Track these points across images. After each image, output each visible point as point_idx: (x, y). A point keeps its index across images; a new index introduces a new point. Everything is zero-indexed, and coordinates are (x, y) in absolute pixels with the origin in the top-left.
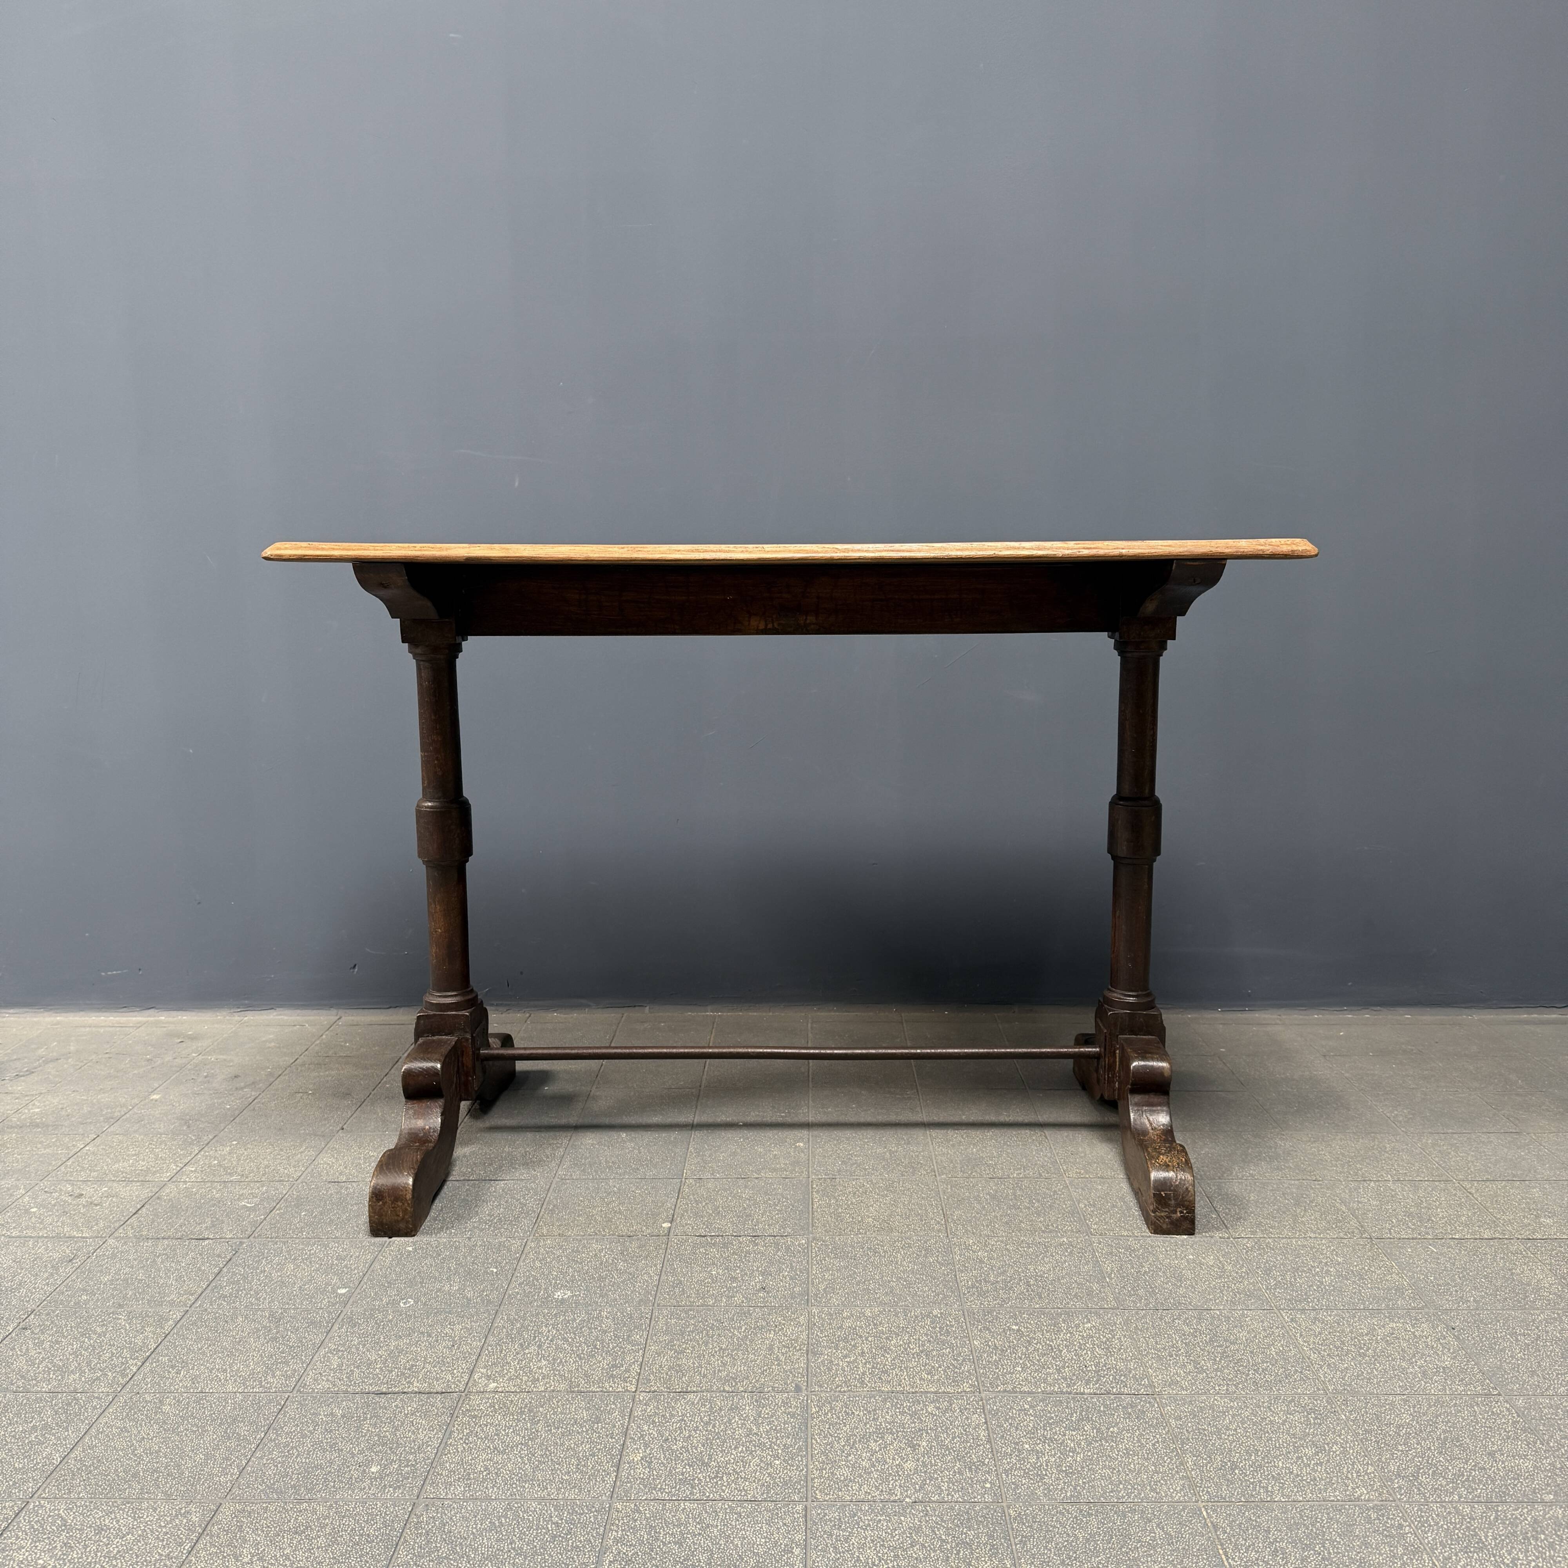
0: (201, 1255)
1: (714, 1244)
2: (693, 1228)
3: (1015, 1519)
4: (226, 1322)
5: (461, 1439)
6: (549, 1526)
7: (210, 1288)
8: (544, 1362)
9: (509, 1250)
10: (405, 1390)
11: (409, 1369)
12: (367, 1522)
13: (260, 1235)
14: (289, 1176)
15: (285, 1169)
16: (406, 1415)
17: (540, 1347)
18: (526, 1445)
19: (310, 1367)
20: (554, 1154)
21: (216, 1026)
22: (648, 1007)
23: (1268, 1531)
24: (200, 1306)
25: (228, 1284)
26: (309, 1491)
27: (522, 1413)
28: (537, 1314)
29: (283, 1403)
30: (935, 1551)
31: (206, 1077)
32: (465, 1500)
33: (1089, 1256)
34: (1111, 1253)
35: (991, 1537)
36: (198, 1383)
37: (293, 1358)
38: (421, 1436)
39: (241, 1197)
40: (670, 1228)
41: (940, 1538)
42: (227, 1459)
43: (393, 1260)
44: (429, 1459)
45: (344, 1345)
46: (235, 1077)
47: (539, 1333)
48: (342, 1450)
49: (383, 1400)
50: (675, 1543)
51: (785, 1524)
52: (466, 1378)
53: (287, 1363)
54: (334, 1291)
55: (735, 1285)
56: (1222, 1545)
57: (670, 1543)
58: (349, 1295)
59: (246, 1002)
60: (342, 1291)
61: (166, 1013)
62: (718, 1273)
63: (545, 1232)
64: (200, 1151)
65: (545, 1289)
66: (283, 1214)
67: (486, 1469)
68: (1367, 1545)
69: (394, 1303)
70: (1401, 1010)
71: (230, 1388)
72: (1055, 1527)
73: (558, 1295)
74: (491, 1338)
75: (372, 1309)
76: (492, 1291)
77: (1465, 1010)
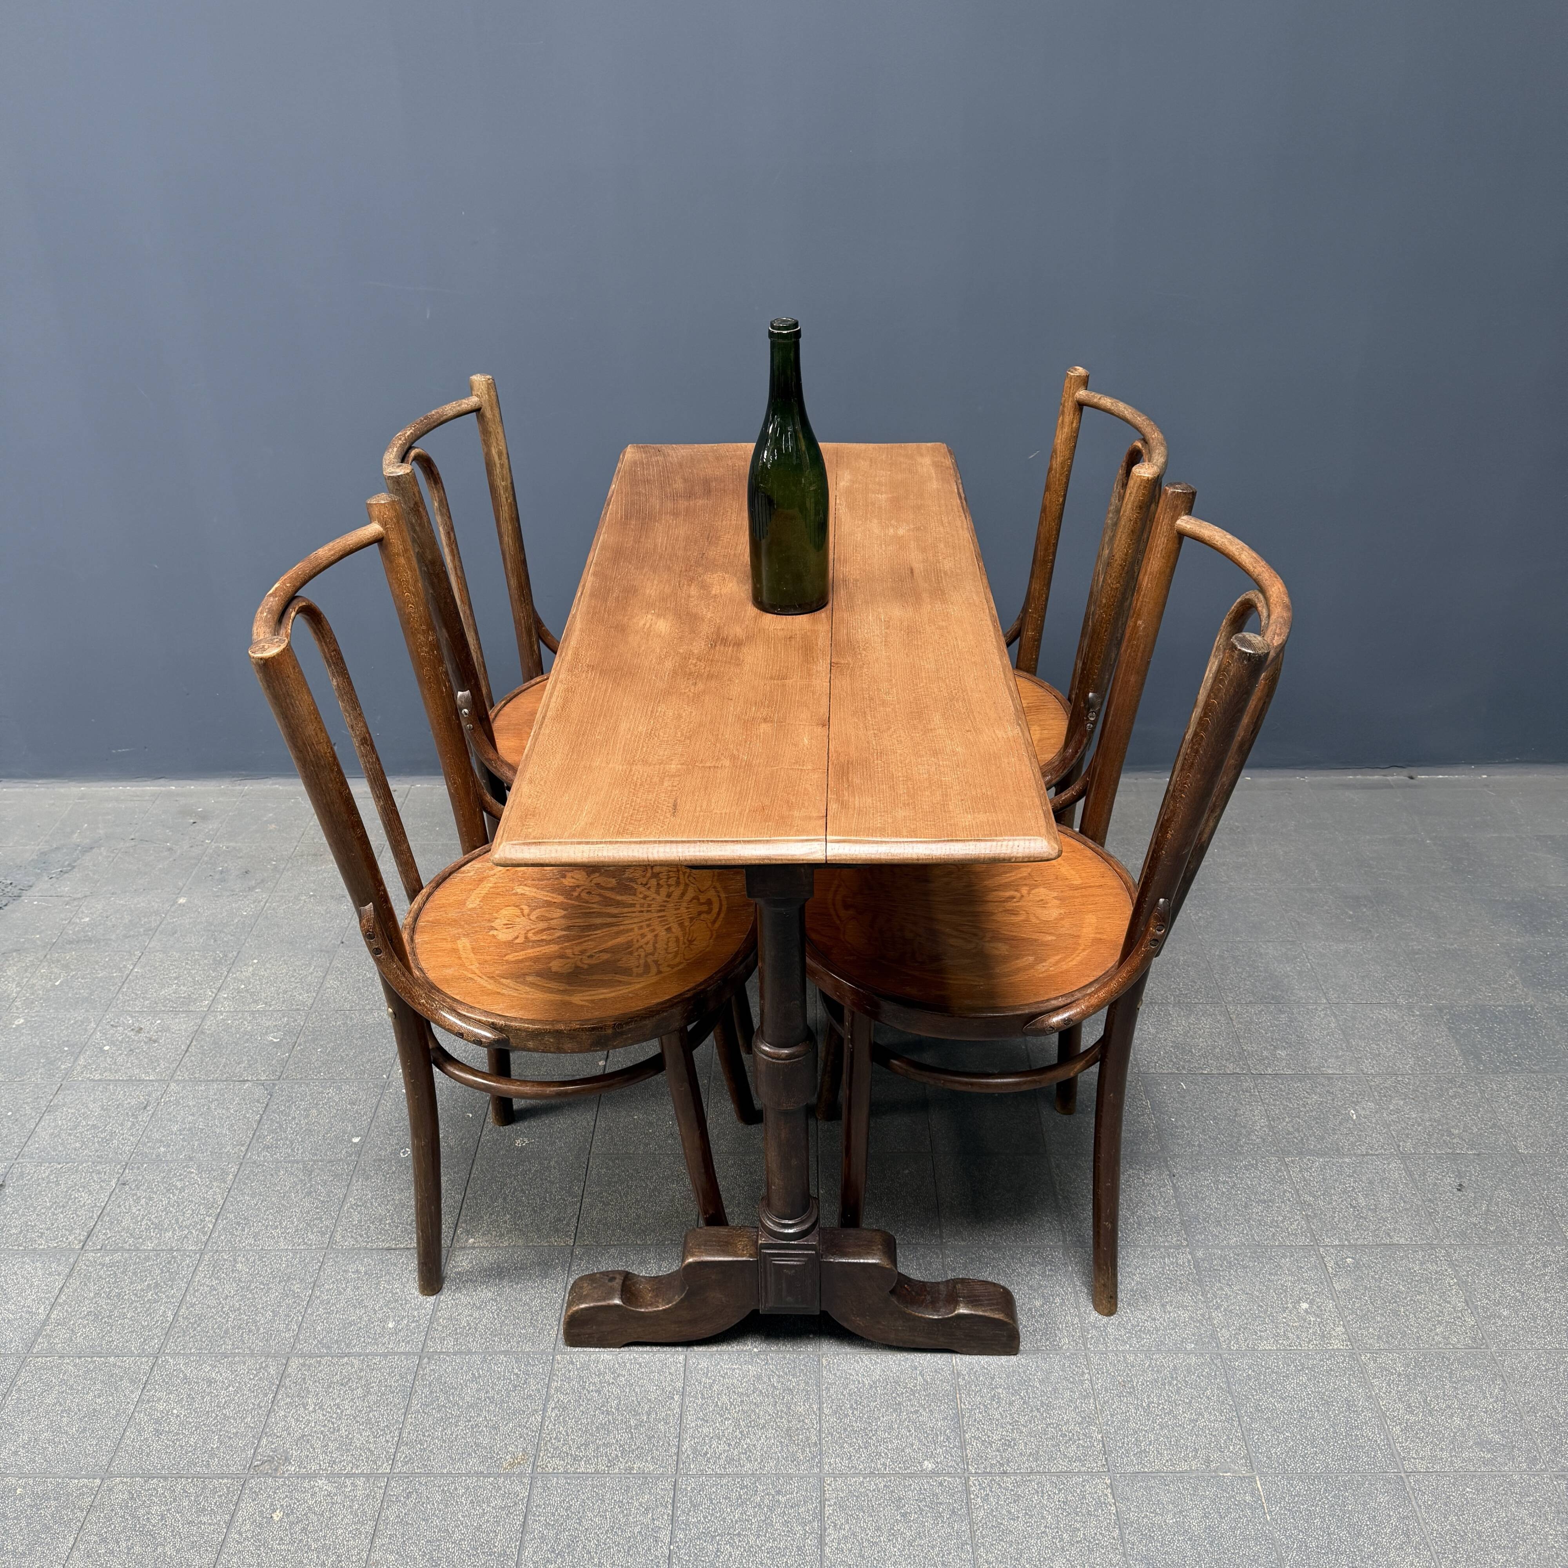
0: (244, 1099)
4: (272, 1175)
7: (256, 1137)
8: (508, 1216)
12: (389, 1375)
13: (287, 1077)
14: (304, 1004)
15: (300, 995)
17: (505, 1199)
19: (339, 1222)
23: (993, 1378)
24: (250, 1158)
25: (269, 1133)
26: (347, 1347)
27: (493, 1269)
28: (503, 1164)
29: (321, 1259)
30: (768, 1397)
31: (221, 872)
32: (455, 1354)
35: (807, 1383)
36: (258, 1240)
37: (325, 1213)
39: (268, 1030)
40: (605, 1066)
41: (773, 1385)
42: (287, 1316)
43: (392, 1104)
45: (361, 1199)
46: (246, 872)
47: (504, 1185)
48: (367, 1307)
50: (596, 1391)
51: (670, 1373)
52: (452, 1234)
53: (321, 1218)
54: (350, 1141)
55: (650, 1131)
56: (960, 1390)
58: (363, 1142)
60: (356, 1140)
61: (175, 782)
62: (639, 1118)
64: (229, 972)
66: (303, 1050)
67: (469, 1324)
68: (1055, 1390)
69: (396, 1153)
71: (282, 1245)
72: (851, 1375)
73: (518, 1142)
74: (469, 1191)
75: (380, 1160)
76: (469, 1138)
77: (1299, 772)
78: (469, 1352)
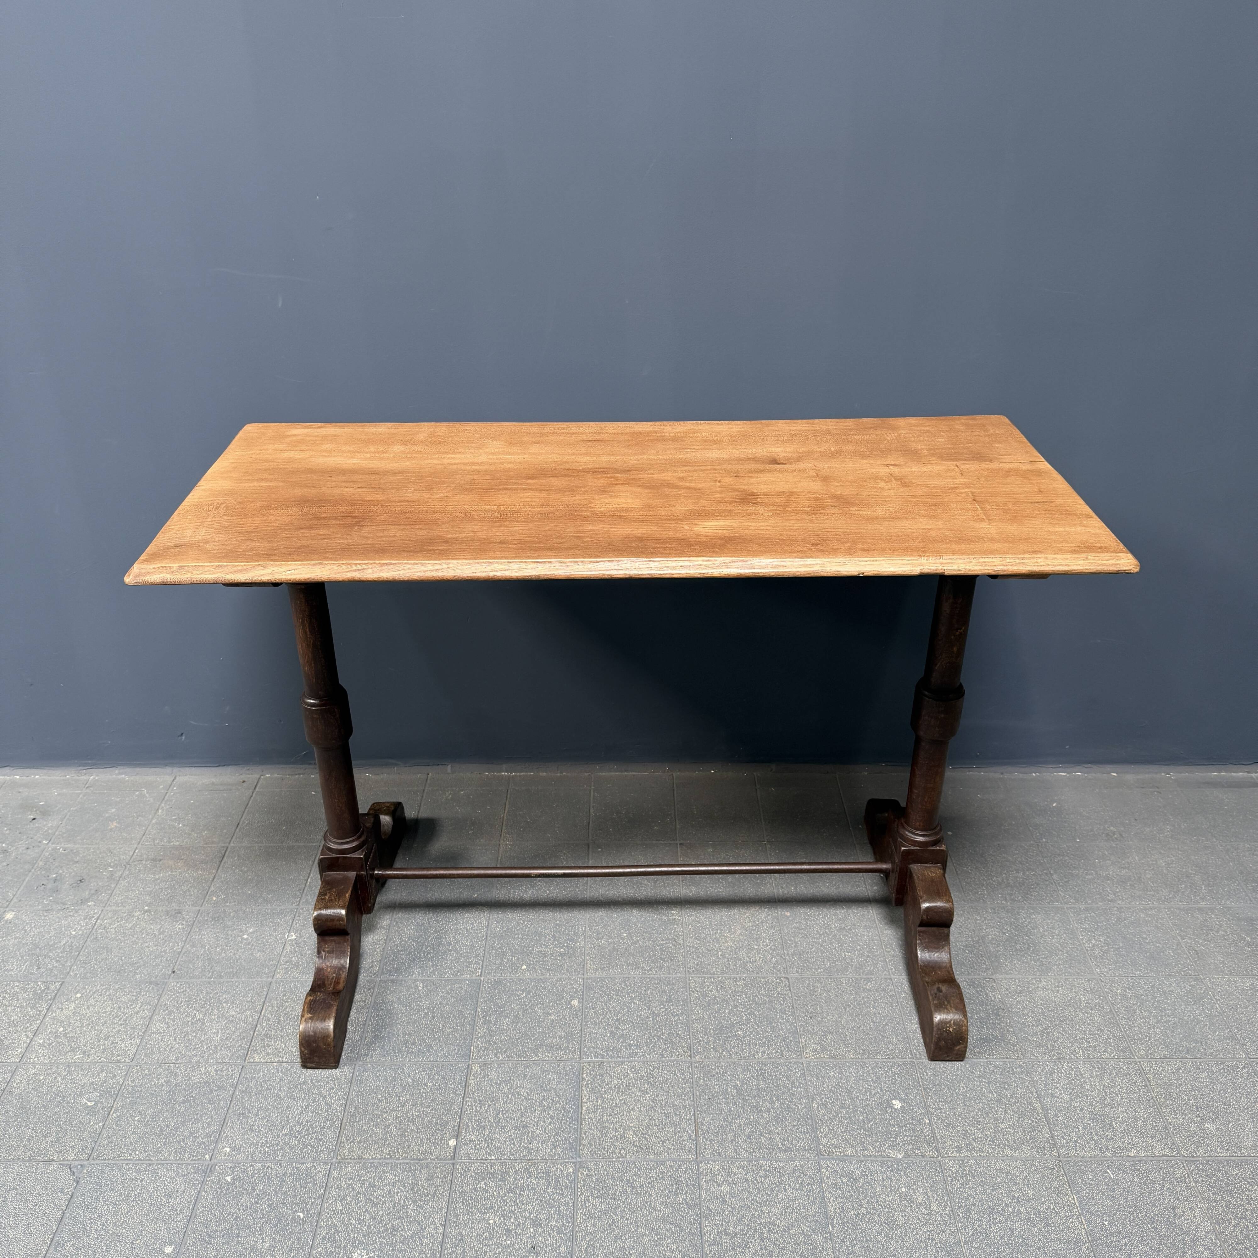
0: (47, 1186)
1: (493, 1173)
2: (476, 1145)
7: (53, 1244)
9: (315, 1183)
13: (98, 1156)
14: (125, 1053)
15: (122, 1041)
20: (358, 1019)
21: (65, 791)
22: (450, 766)
25: (71, 1235)
31: (55, 880)
33: (817, 1189)
34: (836, 1184)
39: (83, 1089)
40: (456, 1147)
43: (214, 1197)
46: (80, 881)
54: (162, 1251)
55: (509, 1242)
58: (177, 1253)
59: (90, 762)
60: (169, 1250)
61: (20, 771)
62: (495, 1222)
63: (346, 1152)
64: (47, 1011)
65: (345, 1246)
66: (119, 1119)
70: (1108, 768)
77: (1164, 768)
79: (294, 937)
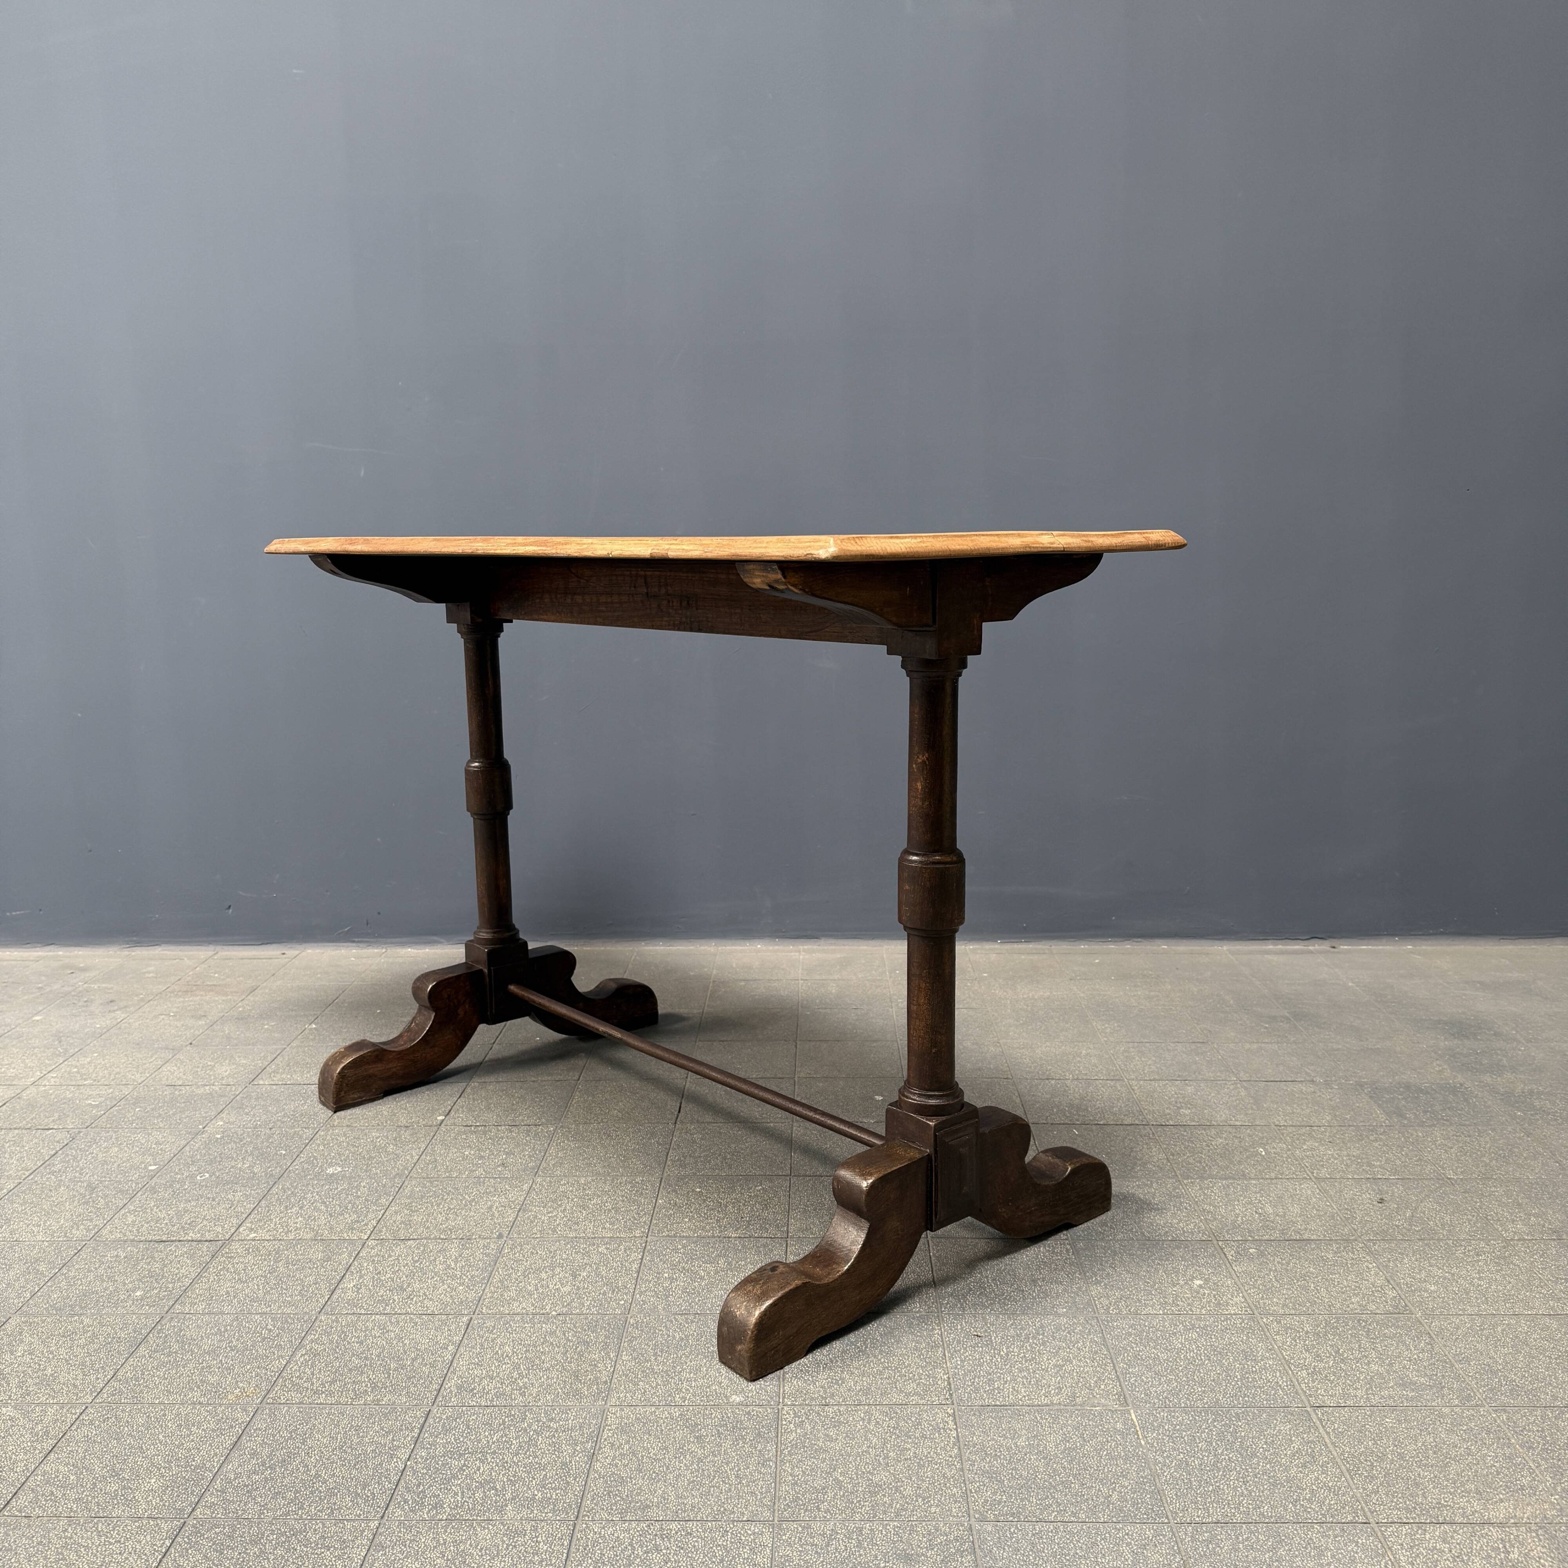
0: (43, 1141)
1: (475, 1132)
2: (462, 1120)
3: (632, 1325)
4: (51, 1190)
5: (215, 1272)
6: (263, 1332)
7: (44, 1165)
8: (300, 1219)
9: (301, 1137)
10: (181, 1239)
11: (189, 1224)
12: (121, 1329)
13: (96, 1126)
14: (134, 1080)
15: (133, 1075)
16: (176, 1257)
17: (301, 1208)
18: (266, 1276)
19: (110, 1222)
21: (106, 959)
24: (32, 1179)
25: (62, 1161)
26: (81, 1307)
27: (270, 1254)
28: (308, 1185)
29: (80, 1248)
31: (86, 1002)
32: (203, 1314)
36: (15, 1234)
37: (98, 1216)
38: (183, 1271)
39: (90, 1097)
40: (443, 1121)
41: (567, 1339)
42: (24, 1287)
43: (202, 1144)
44: (184, 1286)
45: (141, 1207)
46: (111, 1002)
47: (304, 1198)
48: (117, 1281)
49: (162, 1246)
51: (449, 1330)
52: (233, 1230)
53: (91, 1220)
54: (146, 1167)
55: (480, 1162)
57: (354, 1342)
58: (157, 1171)
59: (135, 939)
60: (152, 1168)
61: (65, 949)
62: (470, 1153)
63: (336, 1123)
64: (64, 1061)
65: (321, 1166)
66: (120, 1110)
67: (227, 1293)
68: (899, 1342)
69: (192, 1177)
70: (1159, 941)
71: (39, 1238)
73: (330, 1171)
74: (263, 1202)
75: (173, 1181)
76: (276, 1167)
77: (1217, 942)
78: (222, 1313)
79: (314, 1026)
